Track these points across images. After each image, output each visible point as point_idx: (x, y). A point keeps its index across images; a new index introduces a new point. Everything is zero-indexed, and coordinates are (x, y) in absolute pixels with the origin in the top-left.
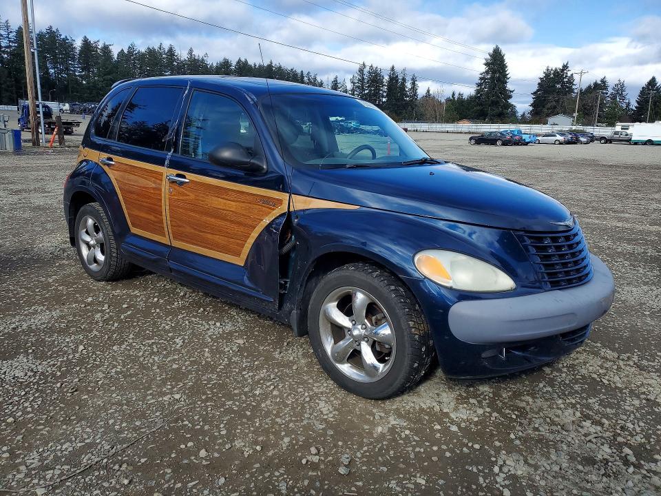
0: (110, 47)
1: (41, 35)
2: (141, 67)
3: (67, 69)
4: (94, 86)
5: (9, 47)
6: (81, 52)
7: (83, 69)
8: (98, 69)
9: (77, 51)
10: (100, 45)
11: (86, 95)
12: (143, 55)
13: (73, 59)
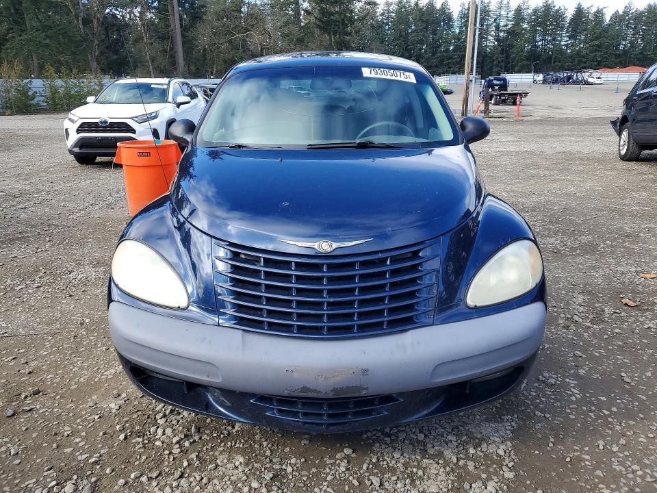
0: (604, 10)
1: (536, 10)
2: (635, 27)
3: (554, 39)
4: (578, 54)
5: (506, 25)
6: (572, 20)
7: (570, 38)
8: (586, 35)
9: (568, 20)
10: (593, 10)
11: (567, 64)
12: (642, 13)
13: (562, 28)
